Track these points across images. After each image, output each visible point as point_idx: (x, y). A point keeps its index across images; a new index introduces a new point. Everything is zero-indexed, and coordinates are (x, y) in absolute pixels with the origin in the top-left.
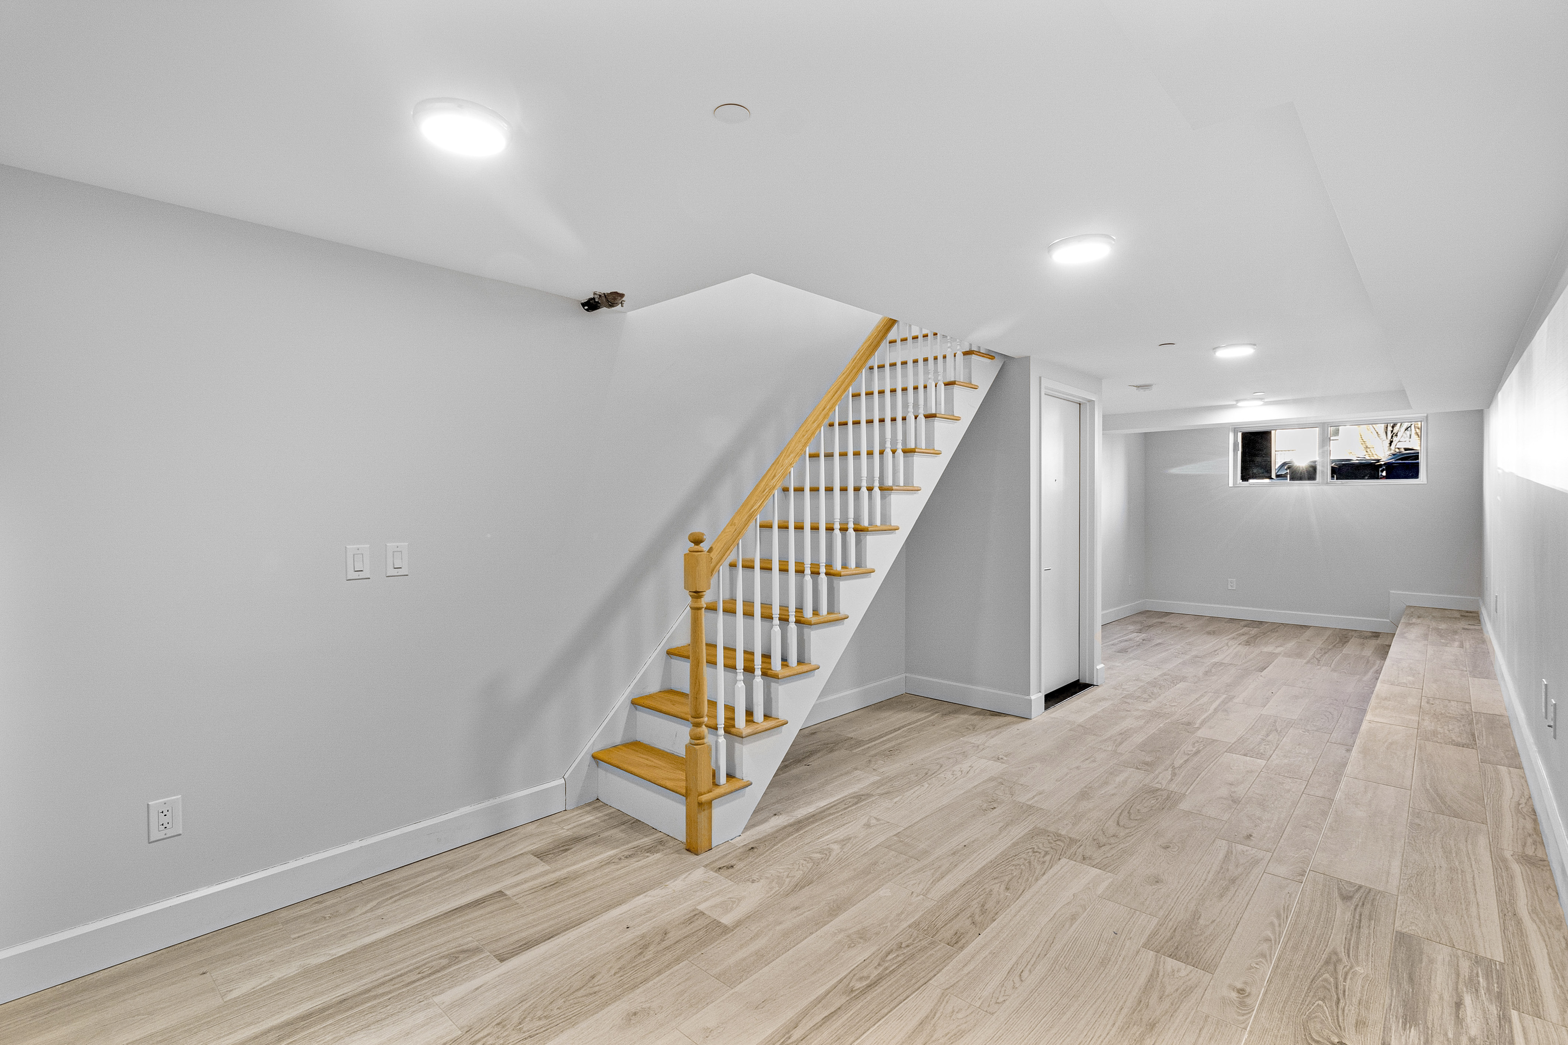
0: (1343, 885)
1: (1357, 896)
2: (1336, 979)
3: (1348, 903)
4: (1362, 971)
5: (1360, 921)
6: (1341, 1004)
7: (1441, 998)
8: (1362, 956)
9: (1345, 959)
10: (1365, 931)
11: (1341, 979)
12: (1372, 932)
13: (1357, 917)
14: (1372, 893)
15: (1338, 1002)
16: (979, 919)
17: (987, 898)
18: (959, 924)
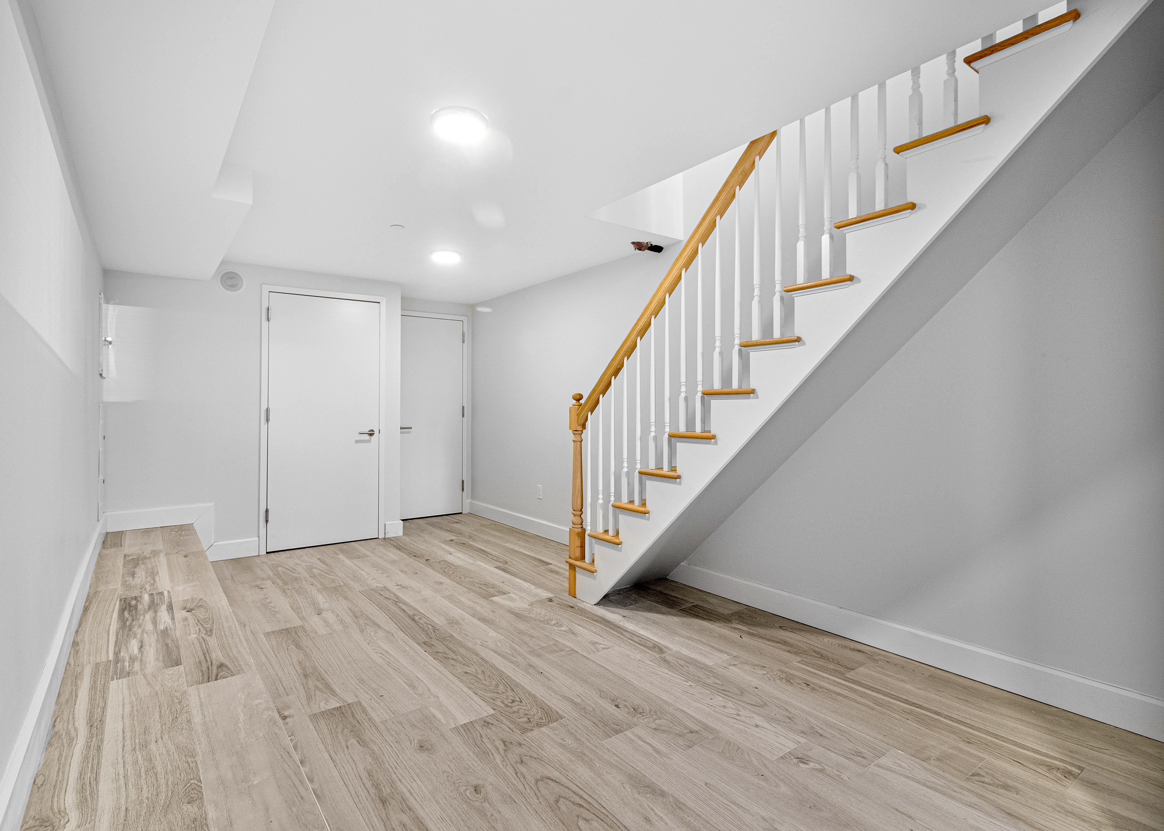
0: (228, 673)
1: (215, 672)
2: (203, 627)
3: (218, 663)
4: (193, 636)
5: (205, 657)
6: (196, 621)
7: (150, 646)
8: (196, 642)
9: (204, 636)
10: (200, 654)
11: (201, 628)
12: (196, 655)
13: (208, 658)
14: (206, 679)
15: (198, 621)
16: (440, 655)
17: (461, 663)
18: (441, 648)
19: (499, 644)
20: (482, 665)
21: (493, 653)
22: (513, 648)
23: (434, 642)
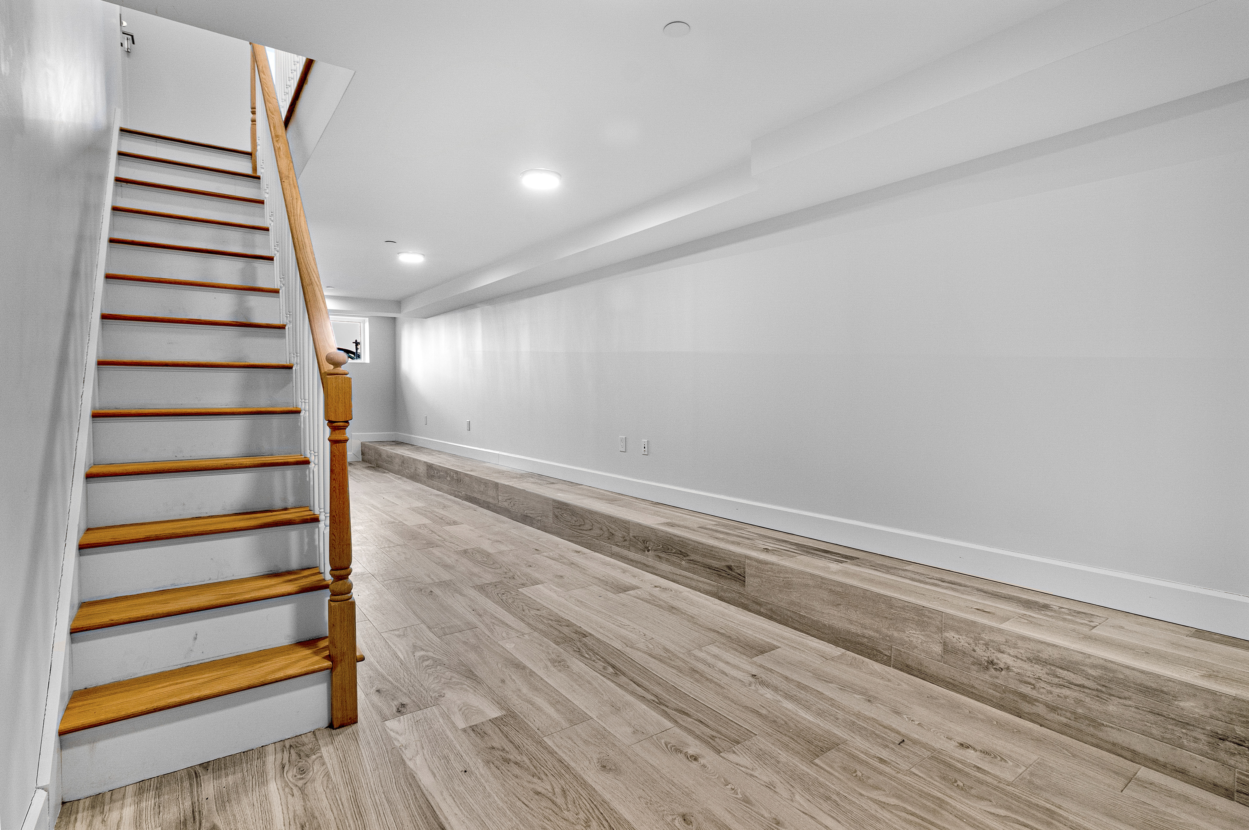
16: (564, 624)
17: (544, 617)
18: (565, 630)
19: (504, 635)
20: (524, 616)
21: (513, 625)
22: (491, 631)
23: (574, 636)
